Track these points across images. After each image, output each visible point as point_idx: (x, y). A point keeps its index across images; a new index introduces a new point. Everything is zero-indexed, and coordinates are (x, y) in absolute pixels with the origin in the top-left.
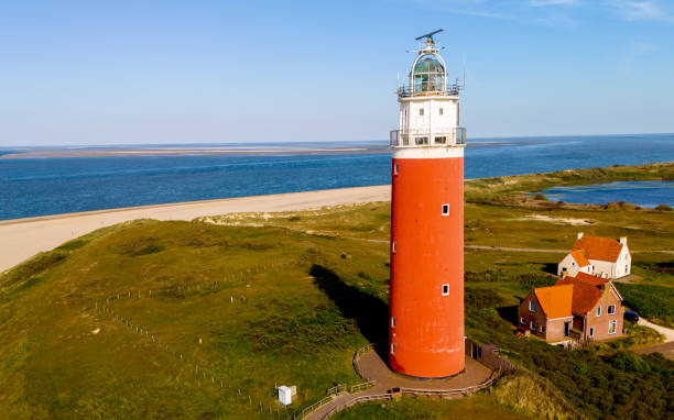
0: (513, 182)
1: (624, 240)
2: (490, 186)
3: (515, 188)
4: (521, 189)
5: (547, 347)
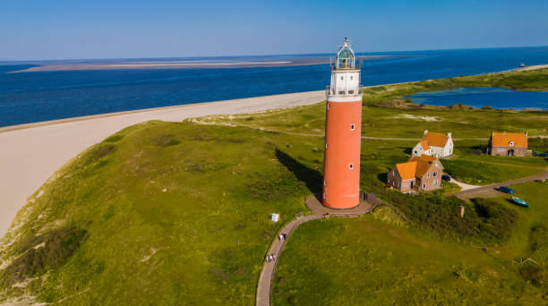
0: (392, 89)
1: (450, 135)
2: (378, 92)
3: (394, 94)
4: (398, 95)
5: (400, 194)
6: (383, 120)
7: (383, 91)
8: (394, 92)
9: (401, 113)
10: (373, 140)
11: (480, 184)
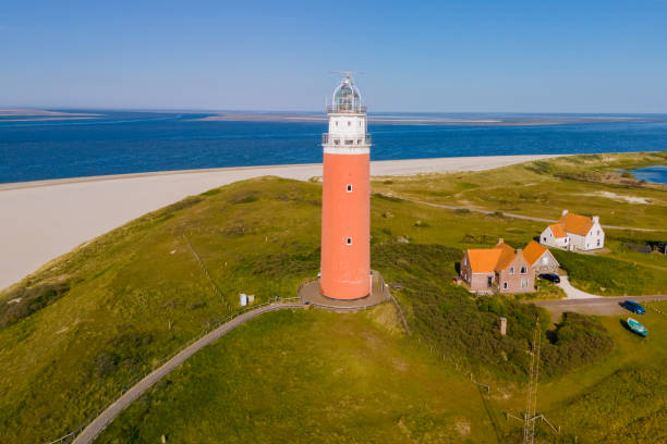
0: (611, 159)
1: (596, 219)
2: (586, 162)
3: (612, 165)
4: (617, 167)
5: (464, 293)
6: (568, 197)
7: (596, 161)
8: (613, 162)
9: (599, 189)
10: (520, 220)
11: (601, 293)
